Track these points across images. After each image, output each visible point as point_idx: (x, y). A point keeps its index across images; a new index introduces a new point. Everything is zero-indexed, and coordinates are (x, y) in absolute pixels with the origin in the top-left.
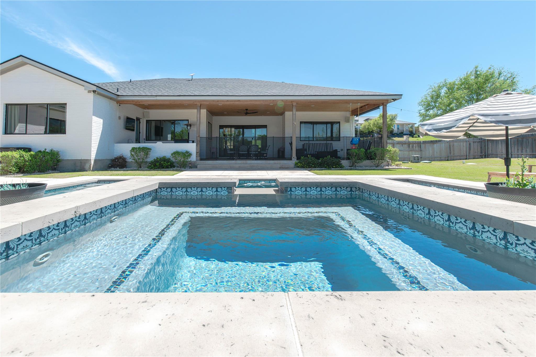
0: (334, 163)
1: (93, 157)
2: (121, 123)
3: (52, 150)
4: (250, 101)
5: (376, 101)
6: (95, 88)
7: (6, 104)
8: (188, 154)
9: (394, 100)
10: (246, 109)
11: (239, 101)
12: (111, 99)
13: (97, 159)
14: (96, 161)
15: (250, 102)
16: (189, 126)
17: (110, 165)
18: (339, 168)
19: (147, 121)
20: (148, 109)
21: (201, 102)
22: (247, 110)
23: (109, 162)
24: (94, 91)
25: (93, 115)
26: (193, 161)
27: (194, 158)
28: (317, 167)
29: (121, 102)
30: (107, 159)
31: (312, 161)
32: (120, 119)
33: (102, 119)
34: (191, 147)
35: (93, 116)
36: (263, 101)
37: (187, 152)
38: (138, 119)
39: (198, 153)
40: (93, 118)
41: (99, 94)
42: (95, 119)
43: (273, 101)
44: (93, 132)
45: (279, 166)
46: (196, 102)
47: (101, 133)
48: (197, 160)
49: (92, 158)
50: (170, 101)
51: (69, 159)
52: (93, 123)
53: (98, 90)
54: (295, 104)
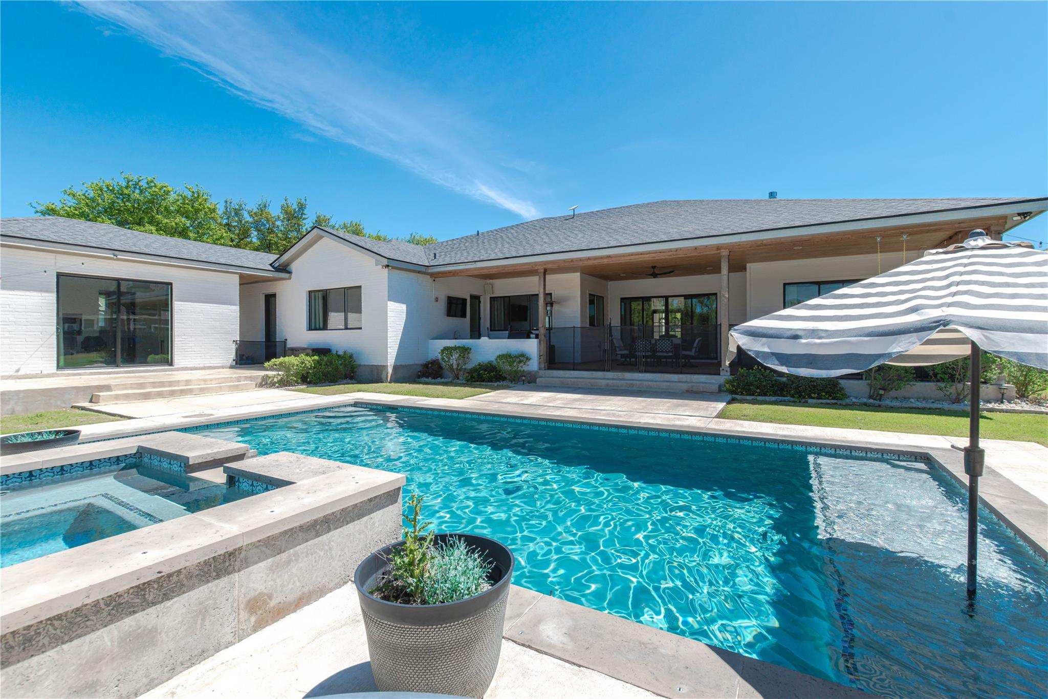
0: (815, 386)
1: (391, 361)
2: (442, 306)
3: (345, 352)
4: (629, 255)
5: (959, 223)
6: (385, 262)
7: (309, 291)
8: (523, 357)
9: (1025, 215)
10: (652, 267)
11: (609, 257)
12: (419, 272)
13: (398, 364)
14: (396, 368)
15: (629, 258)
16: (549, 305)
17: (419, 373)
18: (828, 399)
19: (493, 299)
20: (491, 279)
21: (545, 264)
22: (654, 267)
23: (420, 369)
24: (387, 266)
25: (389, 300)
26: (533, 371)
27: (534, 365)
28: (770, 395)
29: (435, 276)
30: (415, 364)
31: (756, 381)
32: (437, 301)
33: (403, 303)
34: (531, 347)
35: (389, 302)
36: (656, 253)
37: (523, 355)
38: (475, 299)
39: (542, 357)
40: (388, 305)
41: (393, 268)
42: (392, 305)
43: (677, 251)
44: (389, 325)
45: (685, 386)
46: (536, 265)
47: (403, 326)
48: (540, 369)
49: (389, 364)
50: (498, 267)
51: (366, 364)
52: (388, 312)
53: (392, 264)
54: (725, 253)
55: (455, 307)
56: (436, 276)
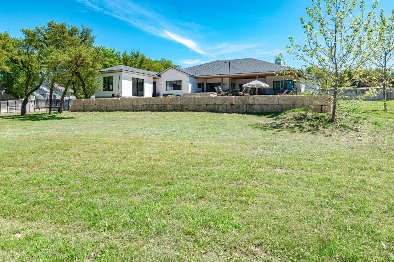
2: (197, 85)
6: (189, 75)
7: (166, 81)
12: (193, 77)
19: (207, 84)
20: (207, 79)
22: (246, 77)
25: (189, 83)
33: (191, 84)
38: (203, 83)
41: (191, 77)
46: (221, 77)
53: (190, 76)
54: (257, 76)
55: (200, 85)
56: (196, 78)
